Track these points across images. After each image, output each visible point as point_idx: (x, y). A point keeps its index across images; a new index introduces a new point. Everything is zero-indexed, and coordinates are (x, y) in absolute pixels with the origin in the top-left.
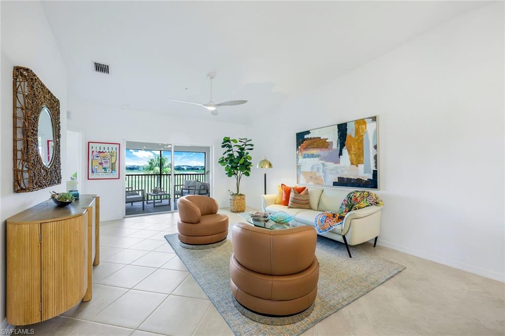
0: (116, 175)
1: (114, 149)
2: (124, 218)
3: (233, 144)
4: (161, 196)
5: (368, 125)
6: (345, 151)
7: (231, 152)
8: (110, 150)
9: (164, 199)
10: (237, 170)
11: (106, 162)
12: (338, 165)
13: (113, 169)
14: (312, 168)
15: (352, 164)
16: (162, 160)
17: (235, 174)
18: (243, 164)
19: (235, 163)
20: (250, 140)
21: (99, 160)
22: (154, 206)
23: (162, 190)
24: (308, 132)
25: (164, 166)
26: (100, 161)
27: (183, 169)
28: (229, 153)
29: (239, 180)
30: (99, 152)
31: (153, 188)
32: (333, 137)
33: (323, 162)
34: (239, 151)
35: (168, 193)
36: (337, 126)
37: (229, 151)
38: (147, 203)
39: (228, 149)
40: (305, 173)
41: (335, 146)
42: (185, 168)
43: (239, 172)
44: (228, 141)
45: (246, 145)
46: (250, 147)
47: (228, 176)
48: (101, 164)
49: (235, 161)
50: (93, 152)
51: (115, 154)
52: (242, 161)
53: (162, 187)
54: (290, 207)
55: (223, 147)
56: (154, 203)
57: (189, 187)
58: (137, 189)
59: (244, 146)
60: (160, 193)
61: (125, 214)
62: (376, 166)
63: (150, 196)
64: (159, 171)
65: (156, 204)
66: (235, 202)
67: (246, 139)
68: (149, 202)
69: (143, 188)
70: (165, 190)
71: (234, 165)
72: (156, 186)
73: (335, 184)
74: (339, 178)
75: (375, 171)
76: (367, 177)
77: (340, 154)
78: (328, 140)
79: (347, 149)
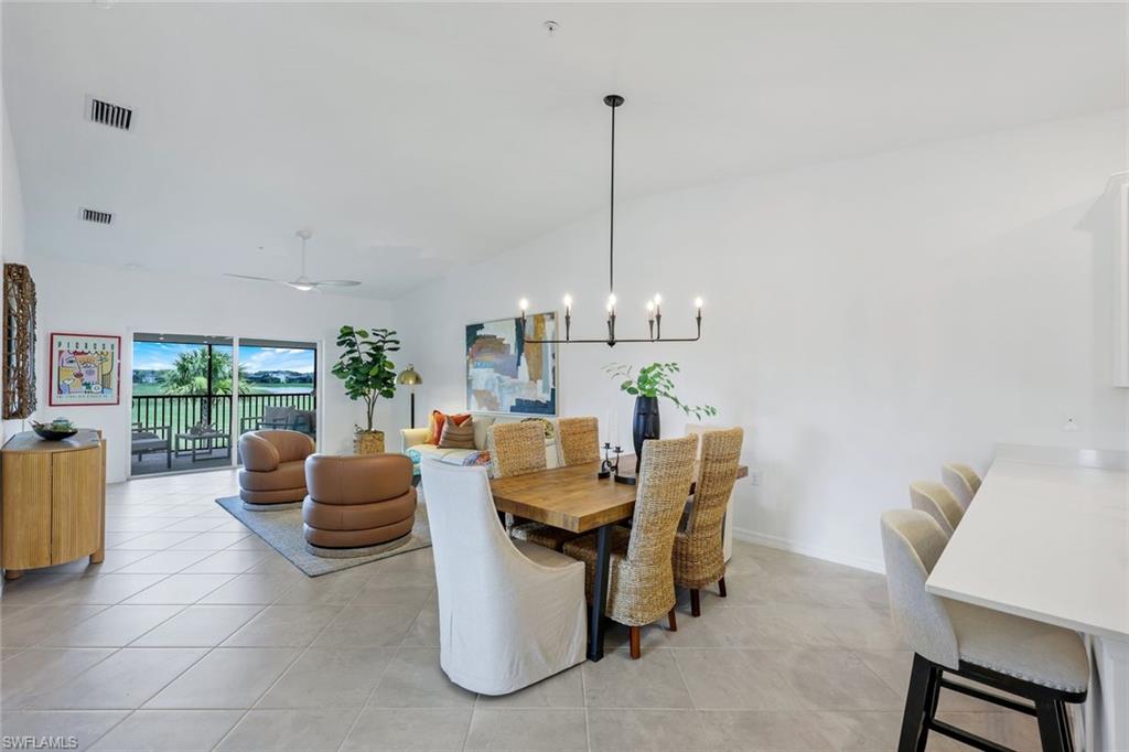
0: (111, 396)
1: (108, 348)
2: (128, 480)
3: (359, 339)
4: (210, 439)
5: (547, 323)
6: (523, 359)
7: (356, 355)
8: (99, 349)
9: (217, 447)
10: (368, 386)
11: (91, 373)
12: (515, 380)
13: (105, 385)
14: (486, 385)
15: (531, 379)
16: (214, 361)
17: (364, 394)
18: (376, 377)
19: (362, 374)
20: (394, 333)
21: (75, 367)
22: (194, 460)
23: (214, 428)
24: (481, 326)
25: (220, 375)
26: (77, 371)
27: (277, 381)
28: (351, 356)
29: (371, 404)
30: (75, 353)
31: (190, 424)
32: (510, 338)
33: (498, 375)
34: (372, 351)
35: (227, 433)
36: (514, 321)
37: (349, 352)
38: (177, 456)
39: (348, 349)
40: (478, 393)
41: (513, 351)
42: (282, 378)
43: (372, 390)
44: (351, 333)
45: (384, 342)
46: (392, 345)
47: (352, 398)
48: (79, 375)
49: (361, 370)
50: (61, 352)
51: (109, 357)
52: (374, 372)
53: (213, 421)
54: (441, 447)
55: (340, 344)
56: (194, 455)
57: (275, 420)
58: (151, 425)
59: (381, 344)
60: (208, 434)
61: (130, 473)
62: (554, 383)
63: (182, 442)
64: (205, 387)
65: (197, 457)
66: (364, 445)
67: (386, 331)
68: (180, 453)
69: (167, 424)
70: (220, 428)
71: (362, 378)
72: (198, 419)
73: (513, 409)
74: (517, 400)
75: (553, 390)
76: (546, 398)
77: (519, 364)
78: (504, 342)
79: (526, 356)
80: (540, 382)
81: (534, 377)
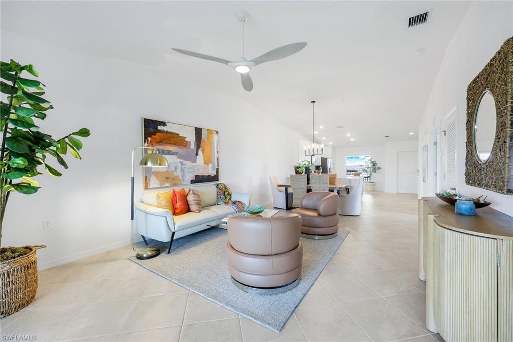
5: (214, 136)
6: (200, 152)
12: (195, 164)
14: (169, 167)
15: (205, 164)
24: (163, 124)
32: (191, 138)
33: (181, 160)
36: (194, 128)
41: (193, 146)
62: (218, 166)
73: (193, 182)
74: (196, 176)
75: (218, 169)
76: (213, 173)
77: (197, 154)
78: (186, 140)
79: (202, 150)
80: (210, 165)
81: (207, 163)
